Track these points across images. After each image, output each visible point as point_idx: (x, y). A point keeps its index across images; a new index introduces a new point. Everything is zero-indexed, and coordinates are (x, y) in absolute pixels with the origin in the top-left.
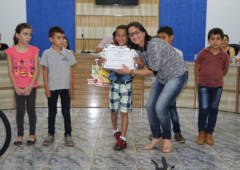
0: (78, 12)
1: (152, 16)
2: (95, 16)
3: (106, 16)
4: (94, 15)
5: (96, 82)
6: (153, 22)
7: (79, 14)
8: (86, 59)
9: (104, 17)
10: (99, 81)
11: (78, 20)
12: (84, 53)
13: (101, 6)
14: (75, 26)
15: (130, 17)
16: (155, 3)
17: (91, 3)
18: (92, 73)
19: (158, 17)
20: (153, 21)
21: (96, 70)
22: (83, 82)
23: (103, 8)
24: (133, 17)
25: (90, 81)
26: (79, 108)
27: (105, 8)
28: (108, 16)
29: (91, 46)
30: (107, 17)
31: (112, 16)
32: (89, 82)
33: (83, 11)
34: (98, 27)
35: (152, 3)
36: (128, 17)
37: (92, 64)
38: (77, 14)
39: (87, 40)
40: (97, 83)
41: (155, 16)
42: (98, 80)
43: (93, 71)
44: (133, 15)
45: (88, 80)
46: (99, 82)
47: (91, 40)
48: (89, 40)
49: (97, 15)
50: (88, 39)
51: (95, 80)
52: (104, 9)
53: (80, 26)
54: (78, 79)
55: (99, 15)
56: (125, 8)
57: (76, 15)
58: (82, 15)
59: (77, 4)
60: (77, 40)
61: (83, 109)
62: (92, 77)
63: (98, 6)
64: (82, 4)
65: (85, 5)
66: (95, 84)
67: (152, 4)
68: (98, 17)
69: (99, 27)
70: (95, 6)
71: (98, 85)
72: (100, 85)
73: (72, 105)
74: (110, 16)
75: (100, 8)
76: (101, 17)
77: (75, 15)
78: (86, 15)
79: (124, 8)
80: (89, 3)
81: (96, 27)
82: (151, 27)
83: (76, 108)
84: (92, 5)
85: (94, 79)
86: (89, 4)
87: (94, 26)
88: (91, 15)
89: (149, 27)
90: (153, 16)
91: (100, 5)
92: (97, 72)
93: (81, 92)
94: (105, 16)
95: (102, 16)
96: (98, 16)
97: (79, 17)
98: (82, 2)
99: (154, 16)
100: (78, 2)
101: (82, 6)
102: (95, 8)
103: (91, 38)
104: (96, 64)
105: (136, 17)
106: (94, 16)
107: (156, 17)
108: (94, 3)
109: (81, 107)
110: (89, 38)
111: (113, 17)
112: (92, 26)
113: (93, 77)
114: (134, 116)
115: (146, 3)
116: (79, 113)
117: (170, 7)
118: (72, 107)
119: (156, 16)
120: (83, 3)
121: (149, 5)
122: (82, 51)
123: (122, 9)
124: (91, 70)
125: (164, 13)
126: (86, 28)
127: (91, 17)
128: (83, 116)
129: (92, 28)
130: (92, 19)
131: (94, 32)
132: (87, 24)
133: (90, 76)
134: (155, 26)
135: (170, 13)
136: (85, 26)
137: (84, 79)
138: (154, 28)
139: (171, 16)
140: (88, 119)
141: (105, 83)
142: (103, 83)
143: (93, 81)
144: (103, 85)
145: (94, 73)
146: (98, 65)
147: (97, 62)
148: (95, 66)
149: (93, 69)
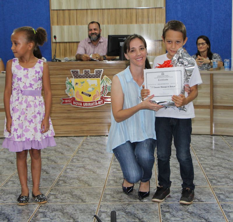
0: (54, 4)
1: (156, 7)
2: (78, 11)
3: (93, 9)
4: (76, 9)
5: (72, 101)
6: (158, 16)
7: (55, 9)
8: (57, 70)
9: (89, 11)
11: (54, 17)
12: (56, 61)
14: (51, 25)
15: (125, 10)
18: (66, 89)
19: (164, 8)
20: (157, 14)
21: (72, 85)
24: (129, 10)
28: (95, 9)
29: (73, 51)
30: (94, 11)
31: (100, 9)
32: (63, 101)
33: (60, 3)
34: (81, 25)
36: (123, 10)
37: (67, 77)
38: (52, 8)
39: (68, 44)
40: (74, 103)
43: (68, 86)
44: (129, 7)
45: (61, 99)
46: (76, 101)
47: (73, 44)
48: (71, 44)
49: (80, 8)
50: (69, 42)
51: (70, 99)
53: (58, 25)
55: (83, 8)
57: (51, 10)
58: (59, 10)
60: (54, 44)
62: (67, 94)
66: (71, 104)
68: (82, 11)
69: (83, 24)
71: (76, 105)
72: (78, 105)
74: (98, 9)
76: (85, 11)
77: (50, 10)
78: (64, 9)
81: (79, 26)
82: (155, 23)
85: (69, 97)
87: (77, 24)
88: (72, 9)
89: (152, 23)
90: (157, 7)
92: (73, 88)
93: (52, 115)
94: (91, 9)
95: (87, 9)
97: (55, 12)
99: (158, 8)
103: (73, 41)
104: (72, 77)
105: (134, 10)
106: (76, 10)
107: (161, 9)
110: (70, 41)
111: (102, 10)
112: (74, 24)
113: (68, 95)
119: (162, 8)
122: (53, 59)
124: (65, 84)
125: (173, 3)
126: (66, 27)
127: (72, 11)
128: (50, 150)
129: (73, 27)
130: (73, 14)
131: (76, 32)
132: (67, 21)
133: (64, 93)
134: (160, 22)
135: (181, 2)
136: (64, 24)
137: (56, 98)
138: (160, 24)
139: (182, 7)
140: (55, 153)
141: (84, 102)
142: (82, 103)
143: (68, 100)
144: (83, 106)
145: (70, 89)
146: (75, 78)
147: (73, 74)
148: (70, 79)
149: (67, 83)
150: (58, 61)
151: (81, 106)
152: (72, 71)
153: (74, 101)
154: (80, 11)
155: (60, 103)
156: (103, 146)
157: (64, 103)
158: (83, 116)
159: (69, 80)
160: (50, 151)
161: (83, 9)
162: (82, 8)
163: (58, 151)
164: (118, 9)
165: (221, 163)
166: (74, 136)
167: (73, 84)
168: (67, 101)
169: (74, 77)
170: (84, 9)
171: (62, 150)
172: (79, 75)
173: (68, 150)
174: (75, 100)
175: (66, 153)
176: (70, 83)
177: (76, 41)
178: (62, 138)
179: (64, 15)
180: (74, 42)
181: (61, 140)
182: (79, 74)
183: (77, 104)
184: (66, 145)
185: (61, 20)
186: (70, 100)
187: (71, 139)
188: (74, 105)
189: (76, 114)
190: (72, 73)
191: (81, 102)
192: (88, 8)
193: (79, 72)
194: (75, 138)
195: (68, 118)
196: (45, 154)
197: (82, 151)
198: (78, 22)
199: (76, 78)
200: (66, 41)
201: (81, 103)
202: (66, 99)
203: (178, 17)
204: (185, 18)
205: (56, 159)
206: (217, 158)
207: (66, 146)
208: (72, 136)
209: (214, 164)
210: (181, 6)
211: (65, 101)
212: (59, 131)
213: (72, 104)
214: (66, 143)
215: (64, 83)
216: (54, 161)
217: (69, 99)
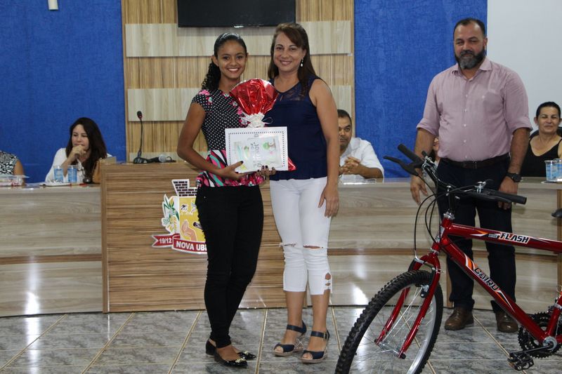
0: (133, 47)
1: (335, 53)
2: (179, 59)
4: (176, 55)
5: (175, 241)
6: (339, 70)
7: (135, 55)
8: (146, 180)
9: (203, 60)
10: (182, 238)
11: (131, 71)
12: (142, 163)
13: (194, 30)
14: (126, 87)
16: (342, 19)
17: (167, 23)
18: (163, 216)
19: (352, 55)
20: (337, 68)
21: (174, 209)
22: (139, 242)
23: (199, 35)
25: (158, 238)
26: (128, 314)
27: (204, 35)
29: (169, 139)
32: (157, 241)
33: (144, 45)
34: (187, 87)
35: (333, 19)
37: (164, 193)
38: (128, 55)
39: (159, 125)
40: (178, 244)
41: (343, 54)
42: (179, 237)
43: (167, 212)
45: (153, 236)
46: (182, 241)
47: (168, 125)
48: (165, 125)
49: (184, 55)
50: (162, 122)
51: (171, 237)
52: (202, 38)
53: (139, 88)
54: (127, 234)
55: (190, 55)
56: (260, 35)
57: (127, 58)
58: (142, 58)
59: (127, 26)
60: (130, 125)
61: (139, 315)
62: (164, 228)
63: (185, 30)
64: (141, 27)
65: (151, 28)
66: (172, 246)
67: (335, 21)
68: (188, 59)
69: (190, 87)
70: (178, 31)
71: (181, 248)
72: (185, 249)
73: (110, 306)
75: (192, 35)
76: (194, 60)
77: (124, 57)
78: (152, 55)
79: (257, 35)
80: (160, 22)
81: (182, 89)
82: (334, 84)
83: (122, 315)
84: (170, 28)
85: (169, 233)
86: (161, 25)
87: (177, 86)
88: (167, 55)
90: (338, 53)
91: (190, 29)
92: (177, 215)
93: (134, 269)
94: (206, 57)
95: (198, 57)
96: (186, 57)
97: (134, 62)
98: (141, 22)
99: (340, 54)
100: (130, 22)
101: (142, 33)
102: (178, 35)
103: (170, 120)
104: (174, 194)
106: (177, 57)
107: (345, 57)
108: (175, 22)
109: (134, 312)
110: (163, 120)
112: (171, 86)
113: (167, 228)
114: (274, 333)
115: (318, 20)
116: (125, 329)
117: (383, 28)
118: (110, 313)
119: (347, 54)
120: (143, 25)
121: (326, 24)
122: (137, 159)
123: (251, 37)
124: (162, 208)
125: (370, 45)
126: (155, 92)
127: (167, 60)
128: (135, 338)
129: (170, 92)
130: (169, 65)
131: (176, 102)
132: (157, 81)
133: (159, 226)
134: (344, 82)
135: (385, 44)
136: (152, 85)
137: (143, 234)
138: (343, 87)
139: (387, 53)
140: (145, 344)
141: (199, 244)
142: (195, 244)
143: (167, 240)
144: (195, 250)
145: (170, 217)
146: (180, 196)
147: (177, 188)
148: (171, 198)
149: (165, 205)
150: (145, 162)
151: (192, 250)
152: (175, 182)
153: (179, 241)
154: (184, 59)
155: (151, 245)
156: (238, 329)
157: (158, 244)
158: (196, 269)
159: (167, 200)
160: (135, 340)
161: (190, 57)
162: (188, 55)
163: (151, 340)
164: (260, 56)
165: (470, 362)
166: (177, 311)
167: (177, 206)
168: (164, 241)
169: (178, 194)
170: (192, 57)
171: (159, 338)
172: (189, 190)
173: (170, 338)
174: (181, 239)
175: (167, 343)
176: (171, 206)
177: (175, 119)
178: (154, 314)
179: (151, 68)
180: (171, 122)
181: (153, 317)
182: (189, 188)
183: (184, 247)
184: (165, 328)
185: (146, 77)
186: (170, 239)
187: (172, 316)
188: (178, 248)
189: (182, 267)
190: (174, 185)
191: (191, 243)
192: (200, 55)
193: (188, 184)
194: (180, 313)
195: (166, 274)
196: (126, 346)
197: (198, 338)
198: (179, 83)
199: (183, 195)
200: (155, 120)
201: (192, 245)
202: (162, 237)
203: (379, 73)
204: (394, 74)
205: (150, 354)
206: (462, 351)
207: (166, 330)
208: (174, 311)
209: (456, 364)
210: (385, 51)
211: (160, 240)
212: (148, 299)
213: (175, 246)
214: (164, 324)
215: (158, 206)
216: (148, 359)
217: (169, 237)
